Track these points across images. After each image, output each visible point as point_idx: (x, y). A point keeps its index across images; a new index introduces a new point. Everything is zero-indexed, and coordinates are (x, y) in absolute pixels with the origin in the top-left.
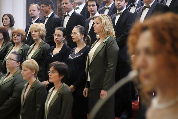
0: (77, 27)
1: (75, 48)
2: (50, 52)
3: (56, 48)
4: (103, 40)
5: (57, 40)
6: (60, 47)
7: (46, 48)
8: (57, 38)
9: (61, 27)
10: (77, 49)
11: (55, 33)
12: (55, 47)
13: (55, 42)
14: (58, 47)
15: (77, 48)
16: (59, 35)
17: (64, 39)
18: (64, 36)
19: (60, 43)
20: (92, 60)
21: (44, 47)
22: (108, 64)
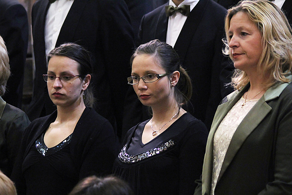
0: (148, 51)
1: (141, 125)
2: (35, 138)
3: (56, 122)
4: (265, 90)
5: (58, 95)
6: (72, 118)
7: (18, 125)
8: (58, 88)
9: (69, 44)
10: (150, 127)
11: (50, 68)
12: (53, 119)
13: (55, 101)
14: (63, 120)
15: (150, 123)
16: (65, 76)
17: (87, 85)
18: (82, 75)
19: (70, 105)
20: (228, 164)
21: (8, 120)
22: (276, 175)
